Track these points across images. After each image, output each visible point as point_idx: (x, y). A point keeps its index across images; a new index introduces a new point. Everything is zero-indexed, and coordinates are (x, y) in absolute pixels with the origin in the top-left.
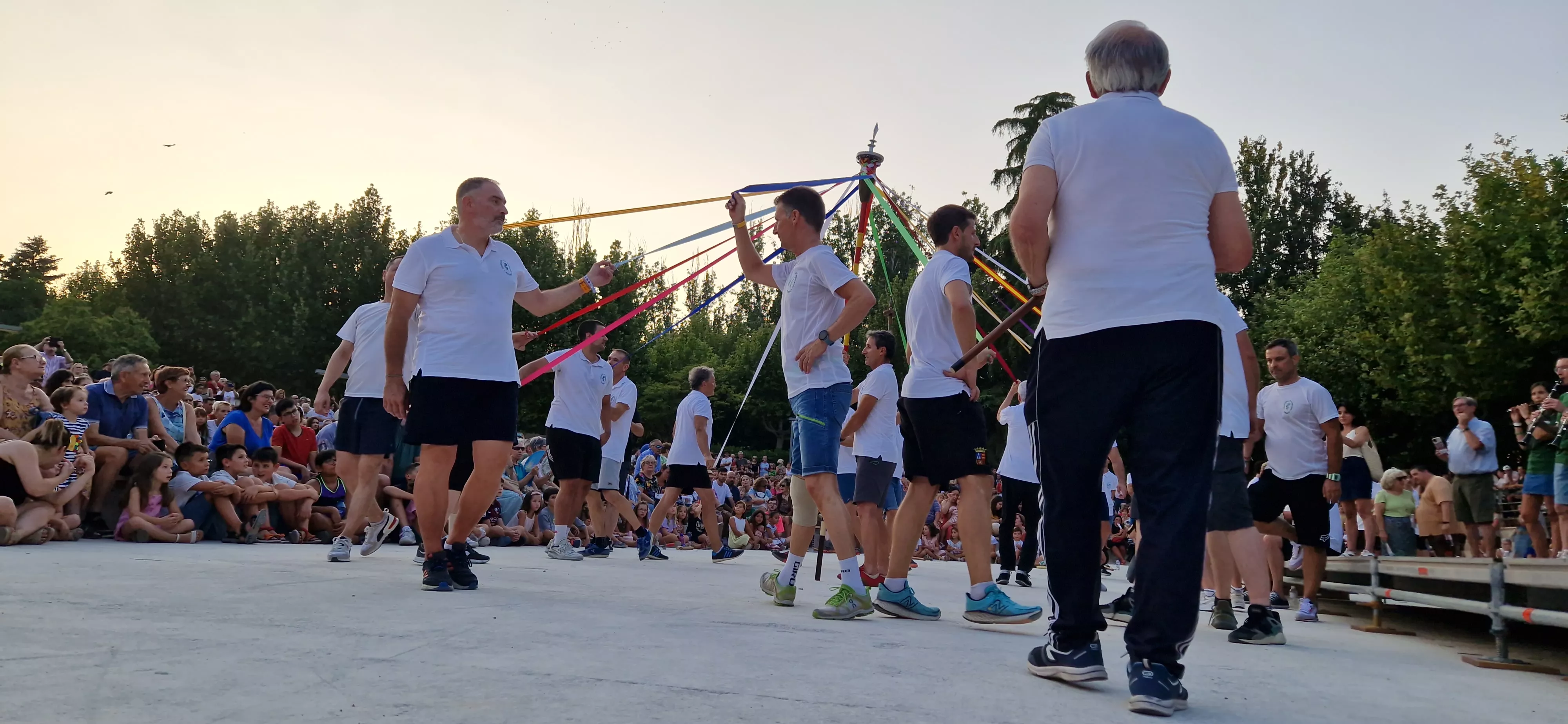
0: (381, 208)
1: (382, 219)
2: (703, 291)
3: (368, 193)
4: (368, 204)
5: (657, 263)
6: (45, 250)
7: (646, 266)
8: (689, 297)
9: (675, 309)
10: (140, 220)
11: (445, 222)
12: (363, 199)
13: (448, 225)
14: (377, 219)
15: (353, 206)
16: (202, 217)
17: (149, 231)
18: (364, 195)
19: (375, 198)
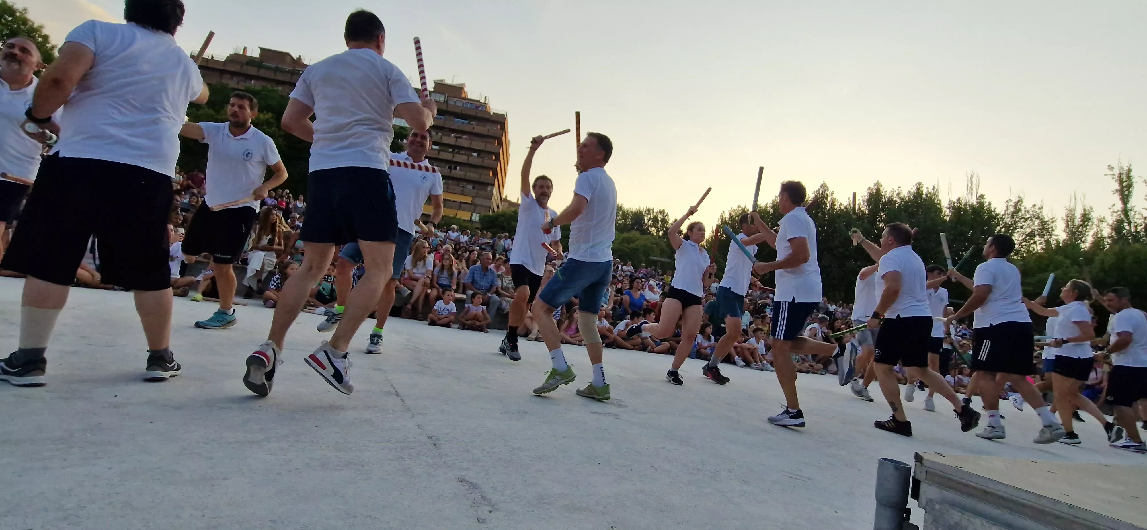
0: (828, 193)
1: (829, 199)
2: (1081, 221)
3: (822, 186)
4: (822, 192)
5: (1035, 206)
7: (1025, 208)
8: (1067, 226)
9: (1054, 235)
10: (723, 212)
11: (865, 196)
12: (819, 190)
13: (866, 197)
14: (827, 199)
15: (814, 194)
16: (747, 207)
17: (727, 216)
18: (819, 187)
19: (826, 188)
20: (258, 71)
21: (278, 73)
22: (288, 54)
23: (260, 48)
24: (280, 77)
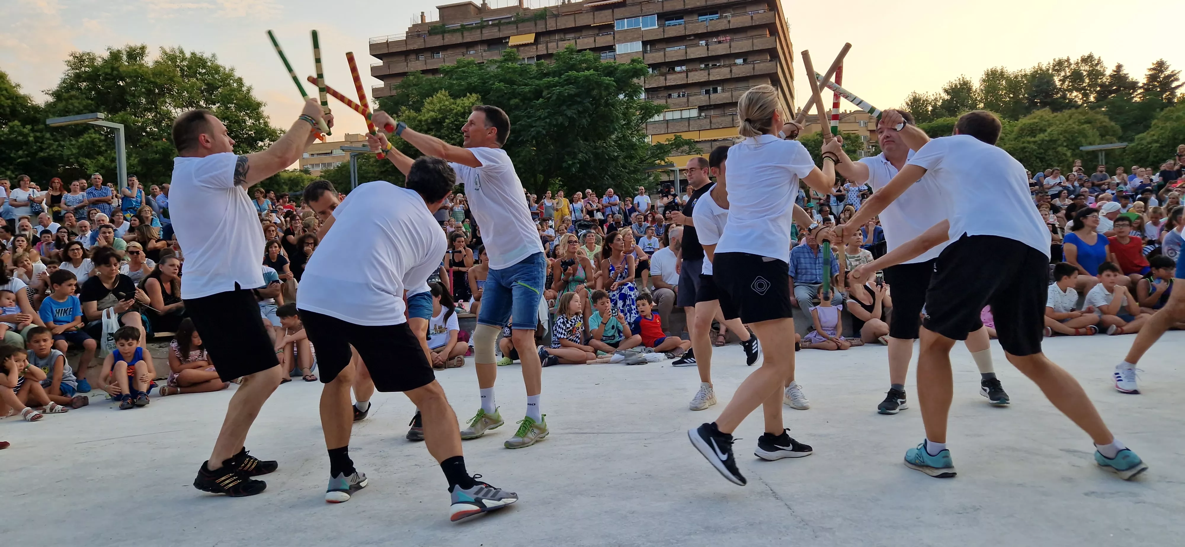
6: (1167, 68)
20: (443, 39)
21: (466, 34)
22: (470, 4)
23: (438, 8)
24: (468, 39)
